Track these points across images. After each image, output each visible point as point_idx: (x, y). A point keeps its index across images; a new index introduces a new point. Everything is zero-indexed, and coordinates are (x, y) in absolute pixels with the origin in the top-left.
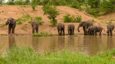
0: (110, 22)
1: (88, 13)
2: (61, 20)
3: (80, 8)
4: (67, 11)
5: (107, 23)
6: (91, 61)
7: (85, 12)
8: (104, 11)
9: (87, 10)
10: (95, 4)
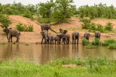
1: (40, 23)
3: (32, 17)
4: (19, 20)
6: (42, 70)
7: (37, 22)
8: (55, 21)
9: (39, 20)
10: (46, 14)
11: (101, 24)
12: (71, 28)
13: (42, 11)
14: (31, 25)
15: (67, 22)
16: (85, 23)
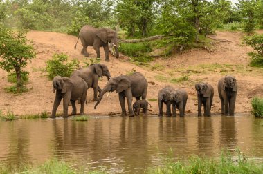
0: (185, 79)
2: (38, 74)
4: (58, 45)
5: (174, 80)
8: (166, 44)
10: (139, 25)
12: (216, 66)
13: (127, 17)
15: (204, 48)
16: (259, 48)
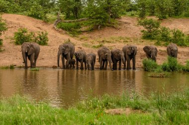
0: (101, 46)
1: (60, 28)
2: (9, 41)
3: (46, 18)
4: (22, 23)
5: (94, 47)
6: (64, 118)
7: (55, 27)
8: (90, 24)
9: (58, 22)
10: (72, 11)
11: (180, 30)
12: (121, 38)
13: (65, 6)
14: (42, 33)
15: (113, 27)
16: (148, 28)
